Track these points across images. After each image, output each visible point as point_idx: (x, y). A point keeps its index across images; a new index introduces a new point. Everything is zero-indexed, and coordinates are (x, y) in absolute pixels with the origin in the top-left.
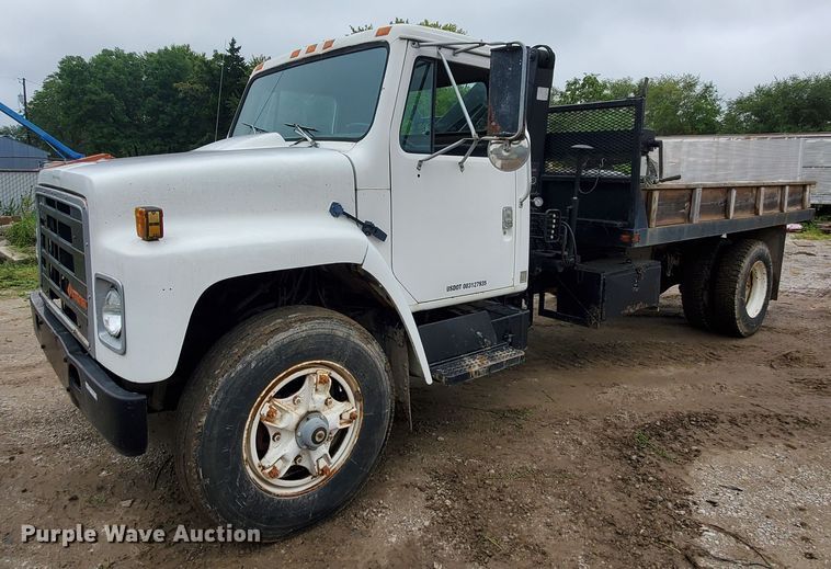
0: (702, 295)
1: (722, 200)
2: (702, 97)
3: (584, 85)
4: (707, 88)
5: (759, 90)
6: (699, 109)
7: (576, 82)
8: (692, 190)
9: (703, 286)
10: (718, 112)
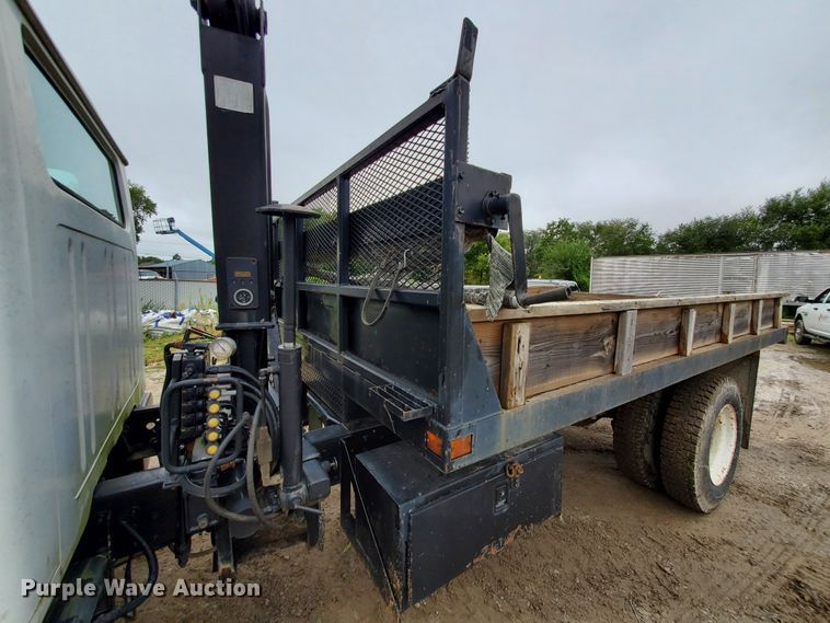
0: (642, 450)
1: (673, 326)
2: (641, 232)
3: (559, 226)
4: (644, 227)
5: (682, 227)
6: (638, 240)
7: (553, 224)
8: (619, 314)
9: (642, 438)
10: (652, 243)
